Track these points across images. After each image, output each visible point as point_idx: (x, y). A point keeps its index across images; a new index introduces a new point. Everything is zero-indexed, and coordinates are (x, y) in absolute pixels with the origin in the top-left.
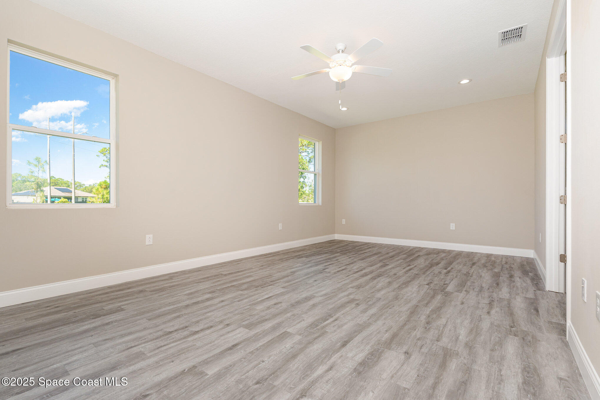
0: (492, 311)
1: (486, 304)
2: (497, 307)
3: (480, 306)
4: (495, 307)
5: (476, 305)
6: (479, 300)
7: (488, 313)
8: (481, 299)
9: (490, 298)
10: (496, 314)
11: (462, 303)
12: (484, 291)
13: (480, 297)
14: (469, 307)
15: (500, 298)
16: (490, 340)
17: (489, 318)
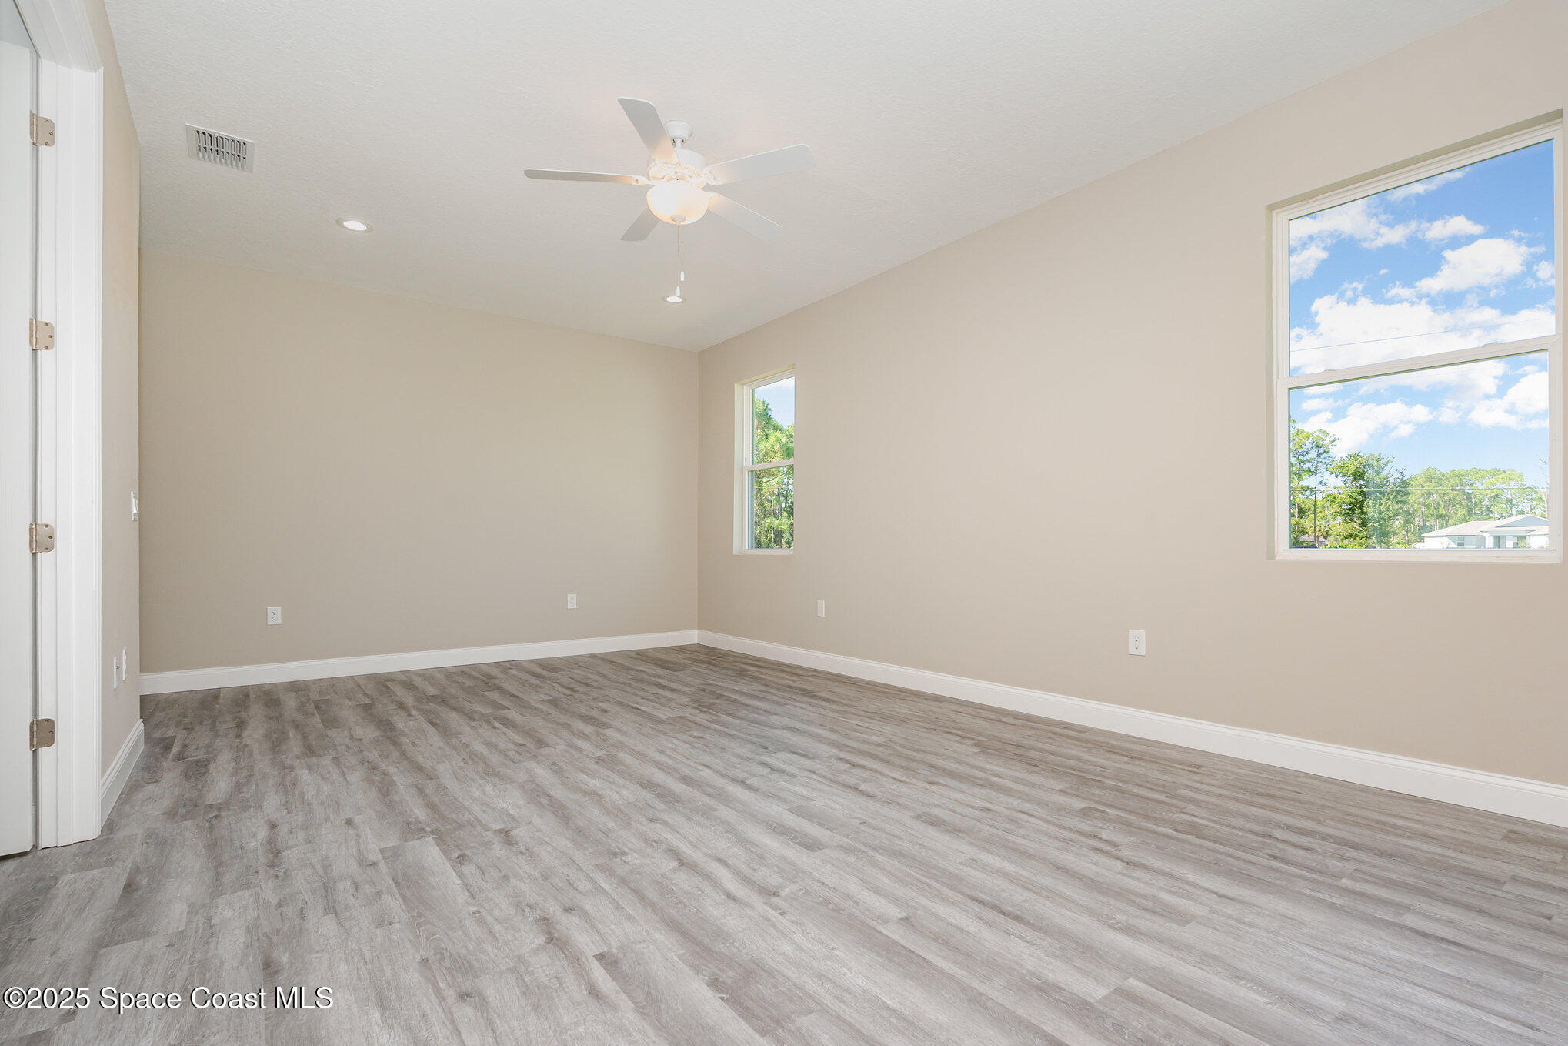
0: (267, 834)
1: (288, 848)
2: (255, 851)
3: (301, 835)
4: (259, 848)
5: (311, 832)
6: (314, 851)
7: (273, 826)
8: (309, 855)
9: (285, 873)
10: (253, 829)
11: (349, 822)
12: (314, 892)
13: (314, 861)
14: (327, 819)
15: (248, 886)
16: (257, 785)
17: (268, 816)
